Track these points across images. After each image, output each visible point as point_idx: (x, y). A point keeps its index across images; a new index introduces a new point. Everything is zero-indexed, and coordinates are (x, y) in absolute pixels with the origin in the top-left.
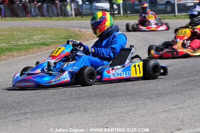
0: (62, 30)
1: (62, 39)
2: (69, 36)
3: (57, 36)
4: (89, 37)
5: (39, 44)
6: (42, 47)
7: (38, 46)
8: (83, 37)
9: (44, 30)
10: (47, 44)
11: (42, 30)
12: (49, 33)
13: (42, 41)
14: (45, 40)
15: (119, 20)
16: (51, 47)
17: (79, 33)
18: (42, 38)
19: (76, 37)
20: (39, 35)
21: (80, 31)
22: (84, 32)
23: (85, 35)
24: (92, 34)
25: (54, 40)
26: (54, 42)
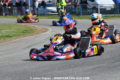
1: (21, 32)
2: (26, 31)
3: (18, 31)
4: (39, 31)
5: (5, 36)
6: (7, 38)
7: (4, 38)
8: (35, 31)
9: (10, 26)
10: (10, 37)
11: (9, 26)
12: (13, 28)
13: (7, 34)
14: (10, 33)
16: (12, 39)
17: (33, 28)
18: (8, 32)
19: (31, 31)
20: (6, 29)
21: (34, 26)
22: (37, 27)
23: (37, 30)
24: (42, 29)
25: (15, 34)
26: (15, 35)
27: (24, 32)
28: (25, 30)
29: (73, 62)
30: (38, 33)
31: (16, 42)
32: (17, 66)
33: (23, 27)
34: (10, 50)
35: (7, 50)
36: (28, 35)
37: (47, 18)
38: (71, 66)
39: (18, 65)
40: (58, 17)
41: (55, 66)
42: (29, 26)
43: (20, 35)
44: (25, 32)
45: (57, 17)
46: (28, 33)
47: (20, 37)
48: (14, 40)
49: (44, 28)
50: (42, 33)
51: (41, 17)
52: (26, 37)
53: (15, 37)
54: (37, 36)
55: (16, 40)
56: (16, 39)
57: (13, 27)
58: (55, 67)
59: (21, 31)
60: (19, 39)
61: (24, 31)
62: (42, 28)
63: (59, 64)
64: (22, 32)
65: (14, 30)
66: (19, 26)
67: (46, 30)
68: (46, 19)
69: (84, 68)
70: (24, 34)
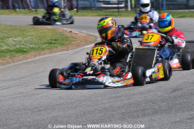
0: (47, 31)
1: (45, 43)
2: (55, 40)
3: (40, 40)
4: (81, 41)
5: (14, 51)
6: (17, 55)
7: (12, 53)
8: (73, 41)
9: (24, 30)
10: (24, 51)
11: (20, 30)
12: (29, 34)
13: (18, 46)
14: (23, 44)
15: (124, 16)
16: (28, 55)
17: (69, 35)
18: (20, 42)
19: (64, 42)
20: (16, 36)
21: (71, 32)
22: (76, 34)
23: (76, 38)
24: (86, 37)
25: (34, 46)
26: (33, 49)
27: (51, 43)
28: (54, 38)
29: (151, 104)
30: (78, 46)
33: (49, 34)
34: (24, 79)
35: (18, 79)
36: (59, 48)
37: (97, 14)
38: (147, 112)
39: (41, 109)
40: (117, 13)
41: (114, 111)
42: (62, 31)
43: (43, 49)
44: (54, 44)
45: (115, 12)
46: (60, 44)
47: (42, 52)
48: (31, 58)
49: (91, 35)
50: (88, 45)
51: (85, 12)
52: (56, 52)
53: (33, 53)
54: (77, 50)
55: (36, 58)
56: (35, 56)
57: (29, 32)
58: (114, 113)
59: (45, 40)
60: (41, 57)
61: (52, 40)
62: (86, 35)
63: (123, 107)
64: (48, 43)
65: (31, 38)
66: (42, 31)
67: (95, 39)
68: (93, 16)
69: (173, 116)
70: (51, 47)
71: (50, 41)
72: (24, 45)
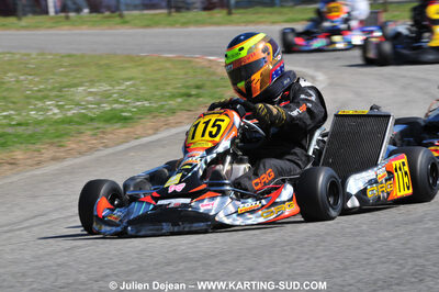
0: (168, 65)
1: (173, 96)
2: (198, 87)
3: (158, 89)
5: (99, 118)
6: (109, 128)
7: (96, 125)
9: (108, 66)
10: (126, 119)
11: (99, 66)
12: (124, 74)
13: (107, 107)
14: (117, 102)
16: (139, 129)
20: (92, 83)
25: (147, 104)
26: (148, 111)
27: (189, 96)
31: (163, 146)
32: (223, 262)
42: (205, 63)
43: (173, 112)
47: (172, 119)
48: (147, 135)
53: (148, 122)
56: (156, 130)
59: (169, 89)
64: (182, 95)
65: (132, 85)
66: (155, 66)
70: (191, 105)
71: (184, 91)
72: (121, 103)
